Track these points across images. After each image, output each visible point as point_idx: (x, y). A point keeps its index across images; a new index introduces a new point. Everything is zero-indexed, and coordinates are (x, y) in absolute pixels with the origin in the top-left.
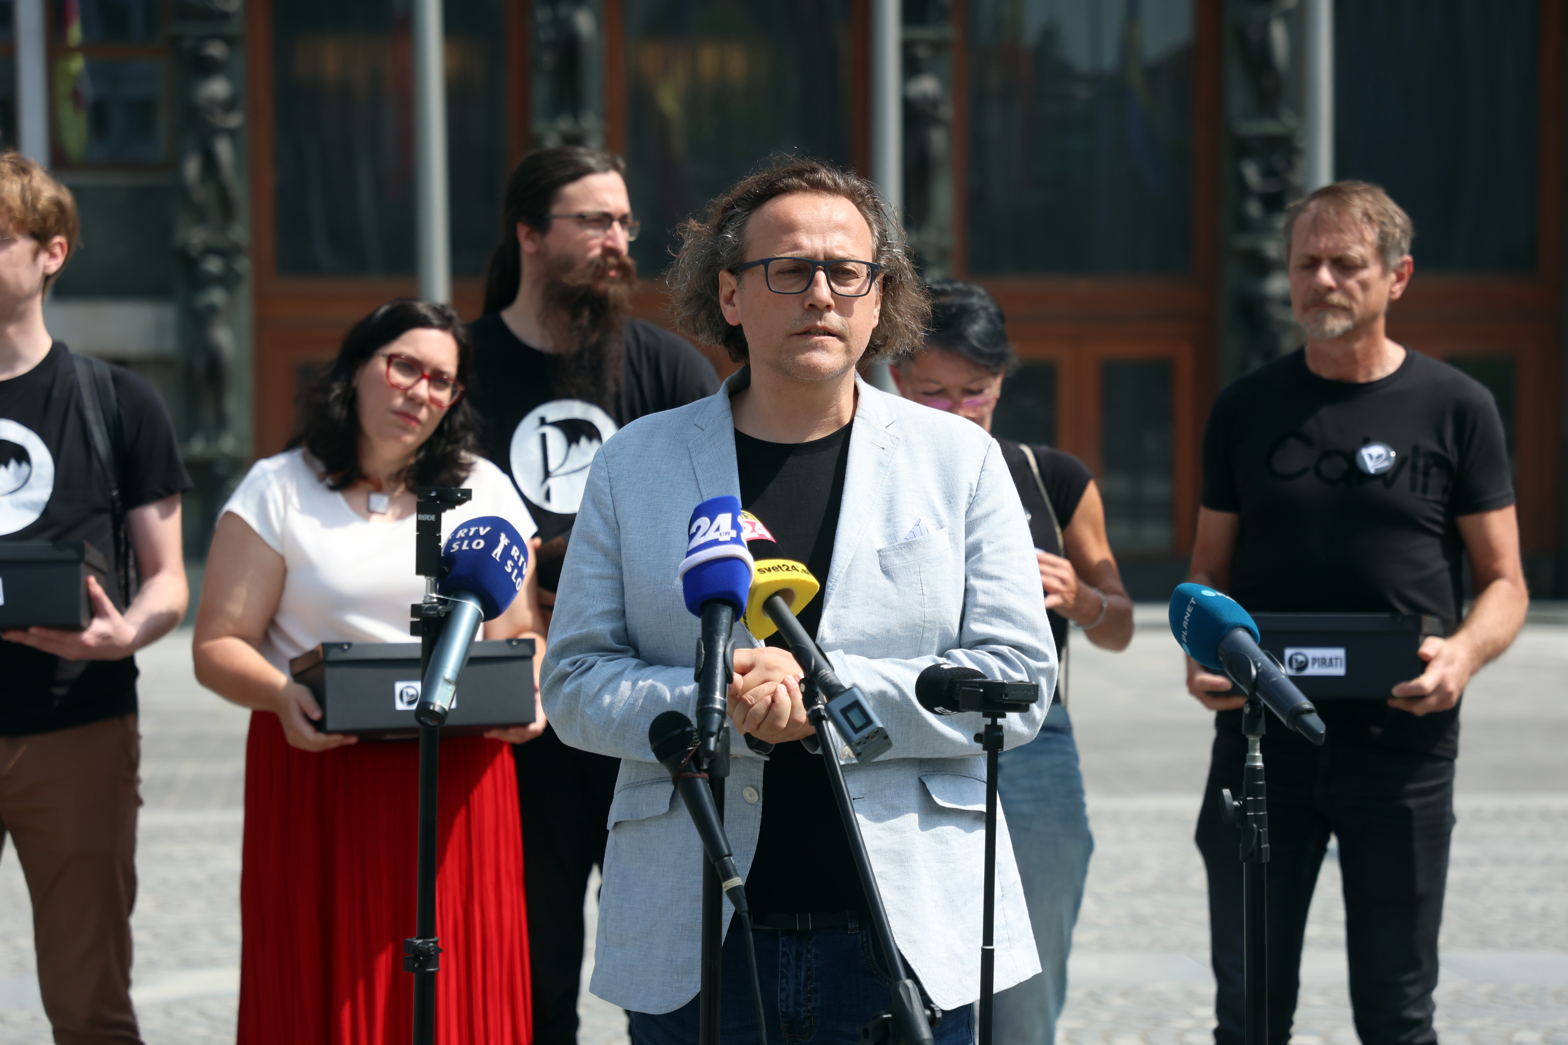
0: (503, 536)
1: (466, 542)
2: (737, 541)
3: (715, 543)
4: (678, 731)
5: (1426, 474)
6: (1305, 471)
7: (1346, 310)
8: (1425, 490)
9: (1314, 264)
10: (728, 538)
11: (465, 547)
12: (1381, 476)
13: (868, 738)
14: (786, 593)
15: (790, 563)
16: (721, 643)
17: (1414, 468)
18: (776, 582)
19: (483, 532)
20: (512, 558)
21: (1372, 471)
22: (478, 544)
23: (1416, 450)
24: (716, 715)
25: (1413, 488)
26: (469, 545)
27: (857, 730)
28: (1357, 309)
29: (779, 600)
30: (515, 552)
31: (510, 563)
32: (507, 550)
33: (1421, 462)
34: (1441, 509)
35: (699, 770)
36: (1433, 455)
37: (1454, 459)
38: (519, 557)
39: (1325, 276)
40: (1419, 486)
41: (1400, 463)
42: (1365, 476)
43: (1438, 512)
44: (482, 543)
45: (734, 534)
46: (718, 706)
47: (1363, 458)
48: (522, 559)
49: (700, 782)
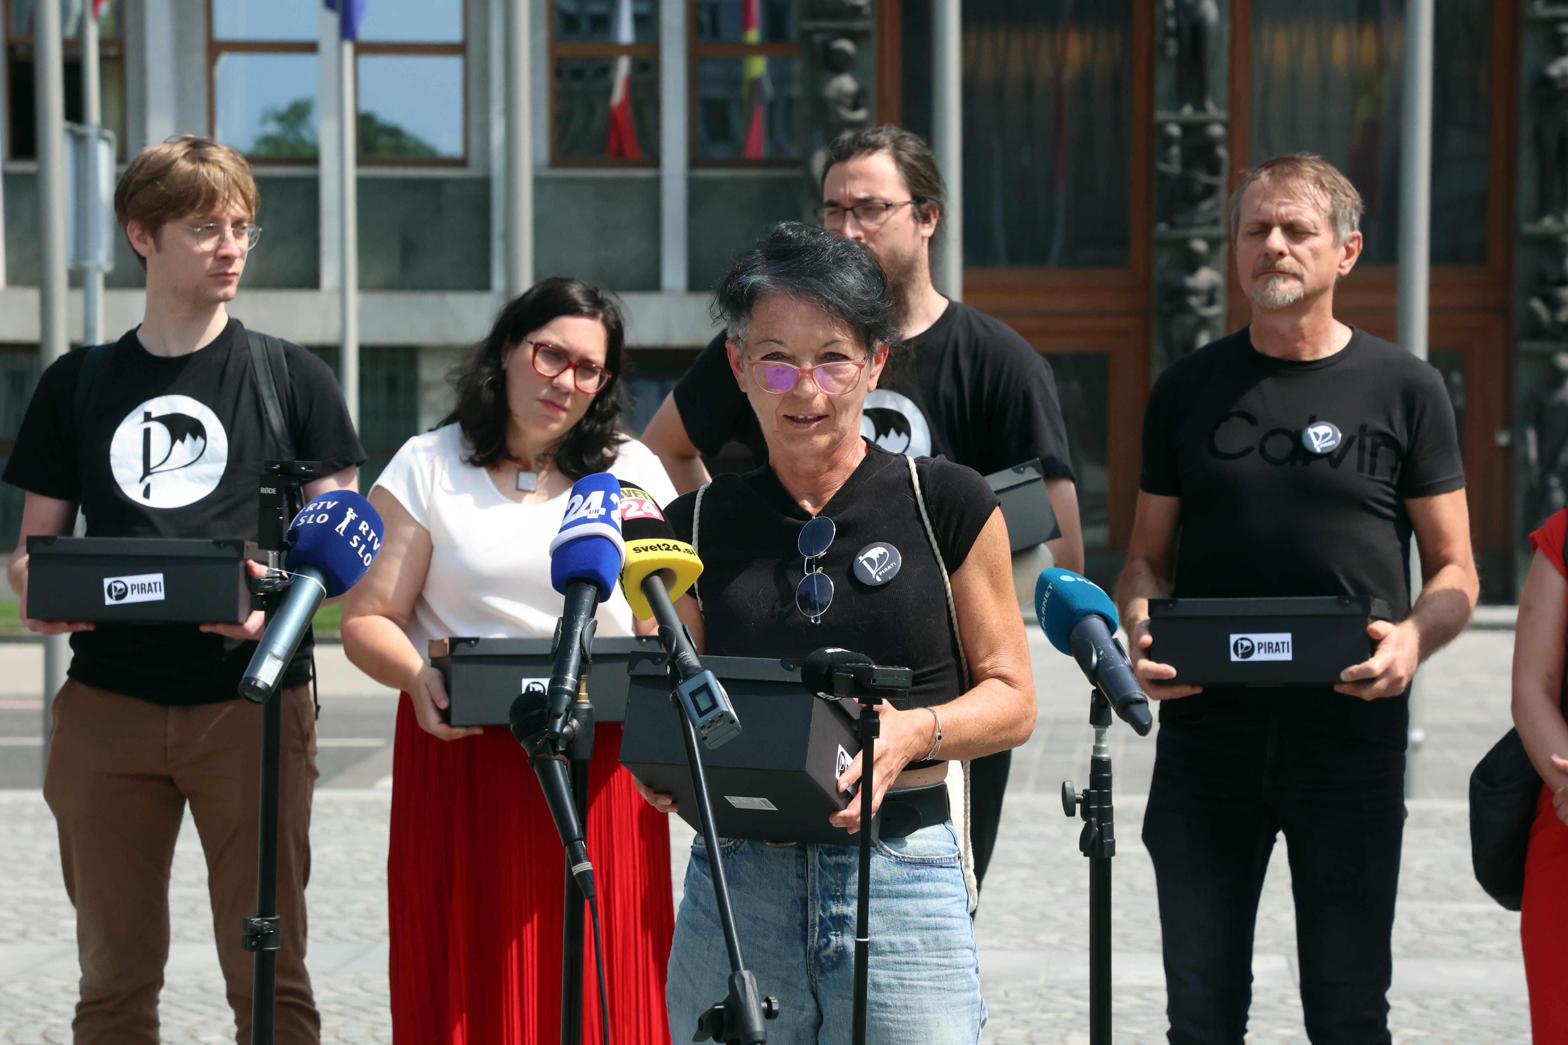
0: (351, 510)
1: (312, 516)
2: (606, 519)
3: (584, 520)
4: (537, 711)
5: (1374, 455)
6: (1249, 450)
7: (1297, 277)
8: (1372, 472)
9: (1265, 229)
10: (596, 516)
11: (310, 521)
12: (1327, 455)
13: (712, 722)
14: (666, 574)
15: (672, 542)
16: (581, 624)
17: (1362, 447)
18: (651, 562)
19: (330, 506)
20: (360, 533)
21: (1319, 450)
22: (323, 518)
23: (1363, 428)
24: (566, 696)
25: (1360, 469)
26: (314, 519)
27: (701, 714)
28: (1307, 276)
29: (657, 581)
30: (364, 527)
31: (356, 538)
32: (354, 525)
33: (1368, 441)
34: (1391, 490)
35: (556, 752)
36: (1382, 434)
37: (1403, 439)
38: (368, 533)
39: (1277, 239)
40: (1367, 467)
41: (1347, 444)
42: (1311, 455)
43: (1389, 494)
44: (327, 517)
45: (603, 511)
46: (568, 687)
47: (1309, 436)
48: (373, 534)
49: (557, 764)
